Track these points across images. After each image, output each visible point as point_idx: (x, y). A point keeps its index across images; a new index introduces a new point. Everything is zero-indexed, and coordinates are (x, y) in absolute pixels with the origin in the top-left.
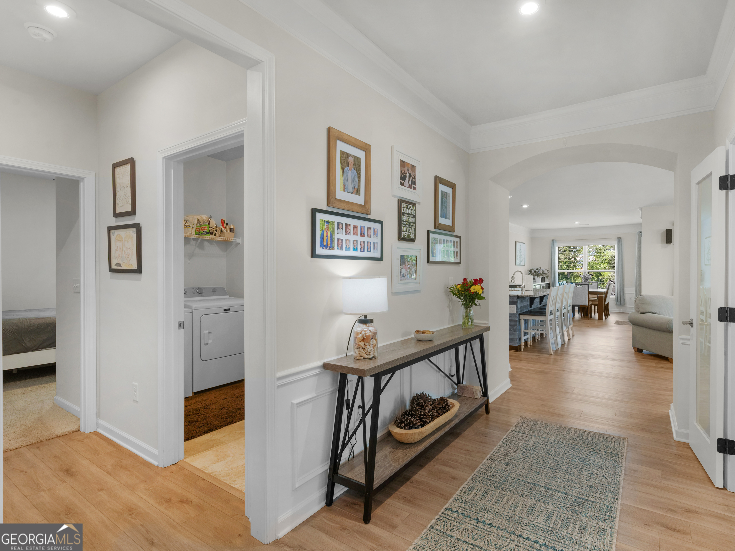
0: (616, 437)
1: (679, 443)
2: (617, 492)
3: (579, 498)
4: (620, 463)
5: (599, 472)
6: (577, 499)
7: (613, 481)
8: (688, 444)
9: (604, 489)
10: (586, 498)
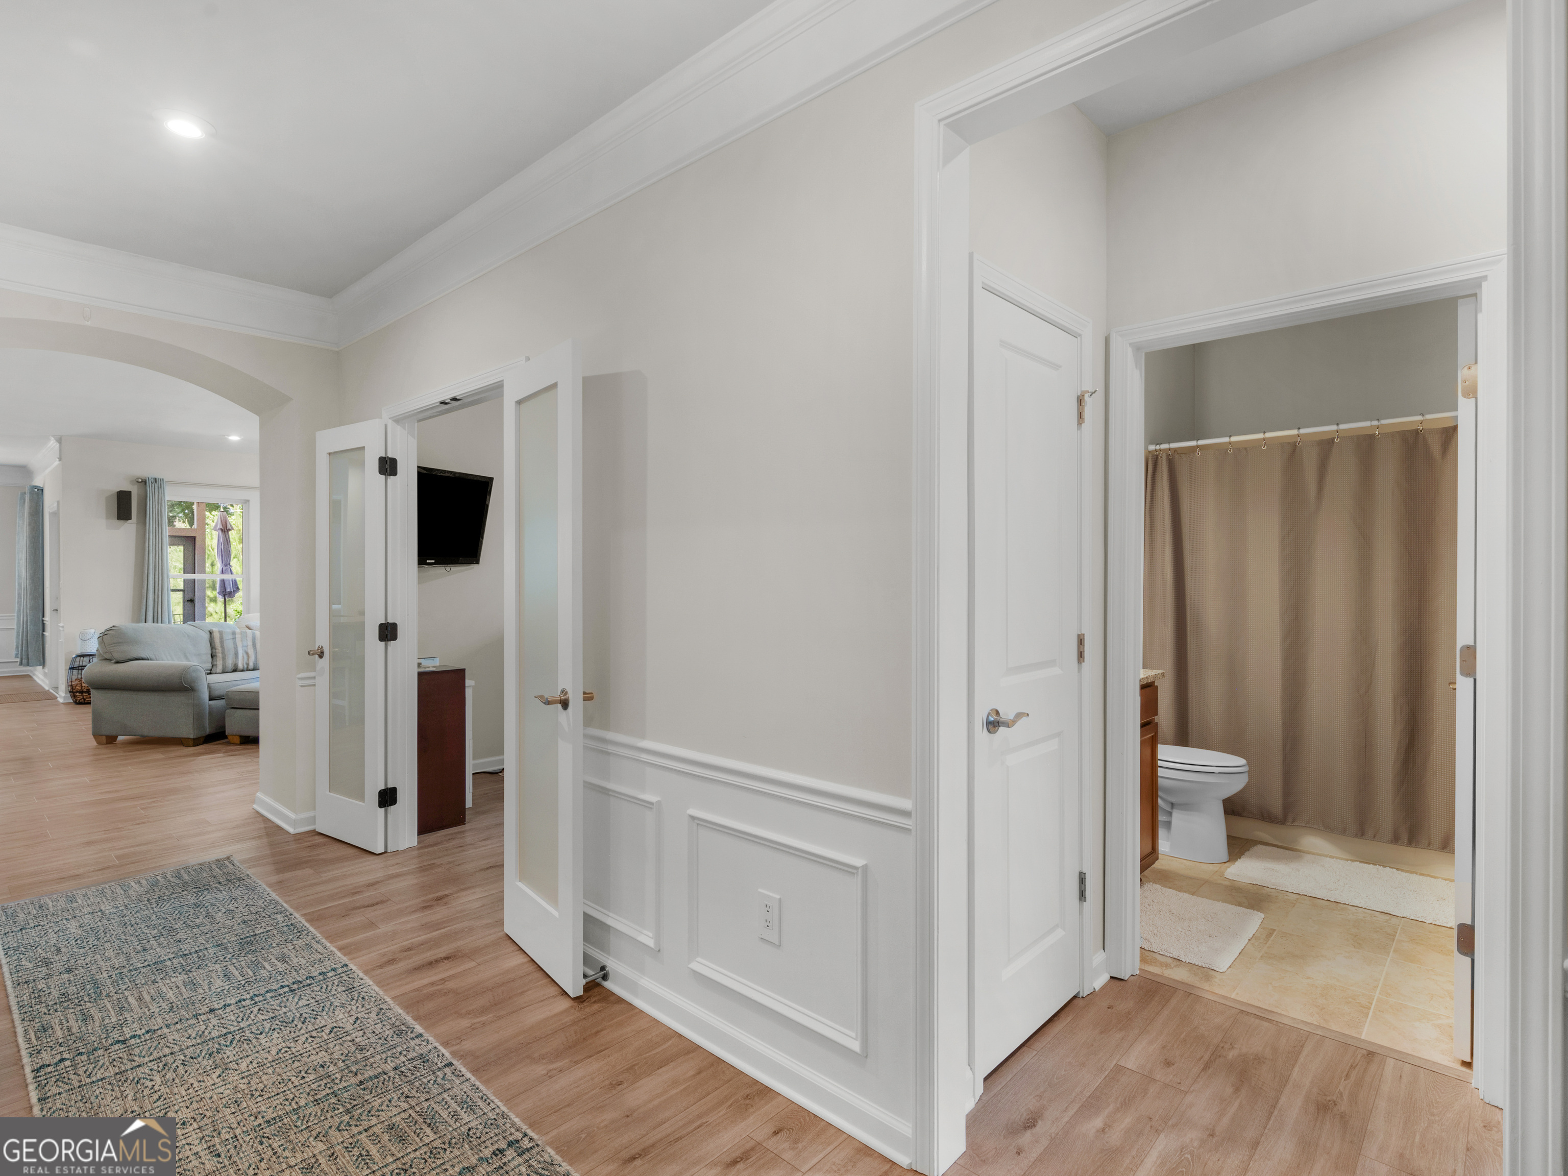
0: (213, 861)
1: (299, 837)
2: (283, 909)
3: (242, 939)
4: (253, 884)
5: (235, 904)
6: (241, 941)
7: (265, 903)
8: (314, 831)
9: (264, 915)
10: (252, 934)
